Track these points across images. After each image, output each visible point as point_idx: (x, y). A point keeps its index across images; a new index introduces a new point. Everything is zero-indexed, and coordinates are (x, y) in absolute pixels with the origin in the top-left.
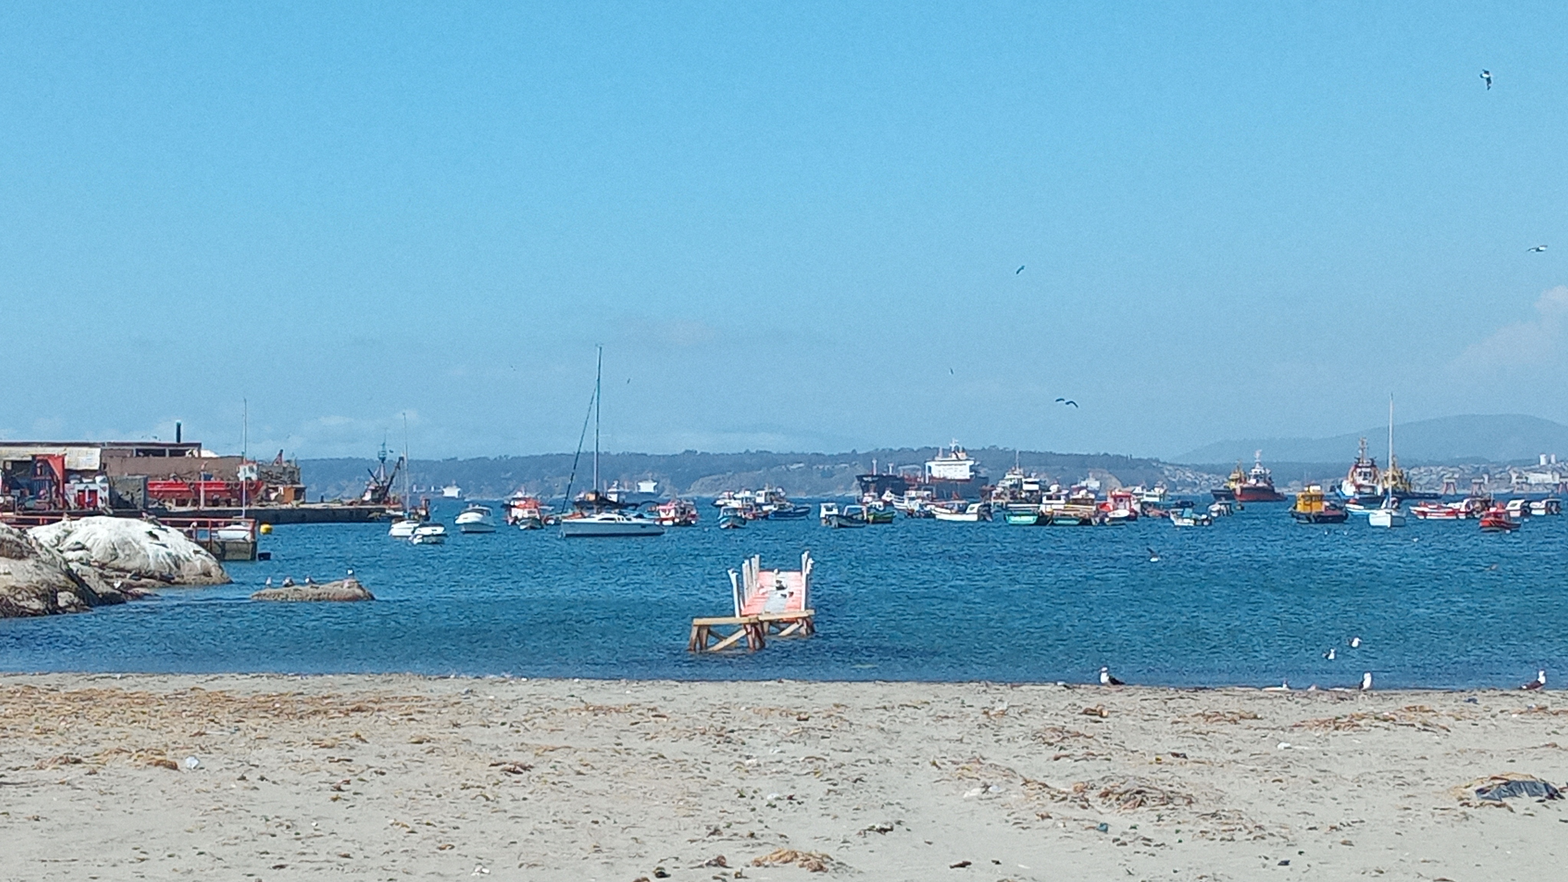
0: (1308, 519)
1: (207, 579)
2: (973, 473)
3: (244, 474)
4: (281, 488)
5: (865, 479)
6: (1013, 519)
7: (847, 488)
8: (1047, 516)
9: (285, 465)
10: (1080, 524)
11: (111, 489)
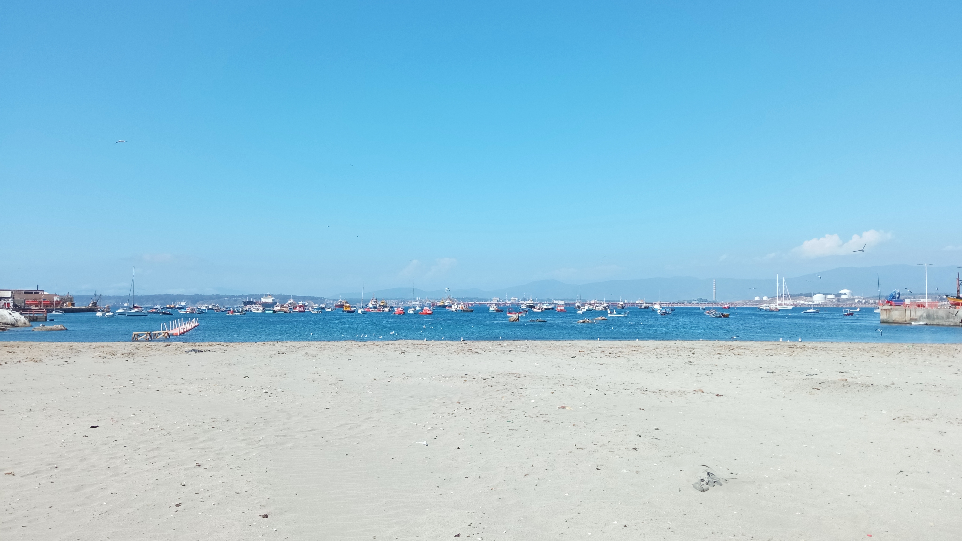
0: (346, 312)
1: (25, 325)
2: (273, 301)
3: (56, 299)
4: (67, 303)
5: (245, 302)
6: (267, 312)
7: (240, 304)
8: (276, 311)
9: (69, 297)
10: (284, 313)
11: (14, 302)
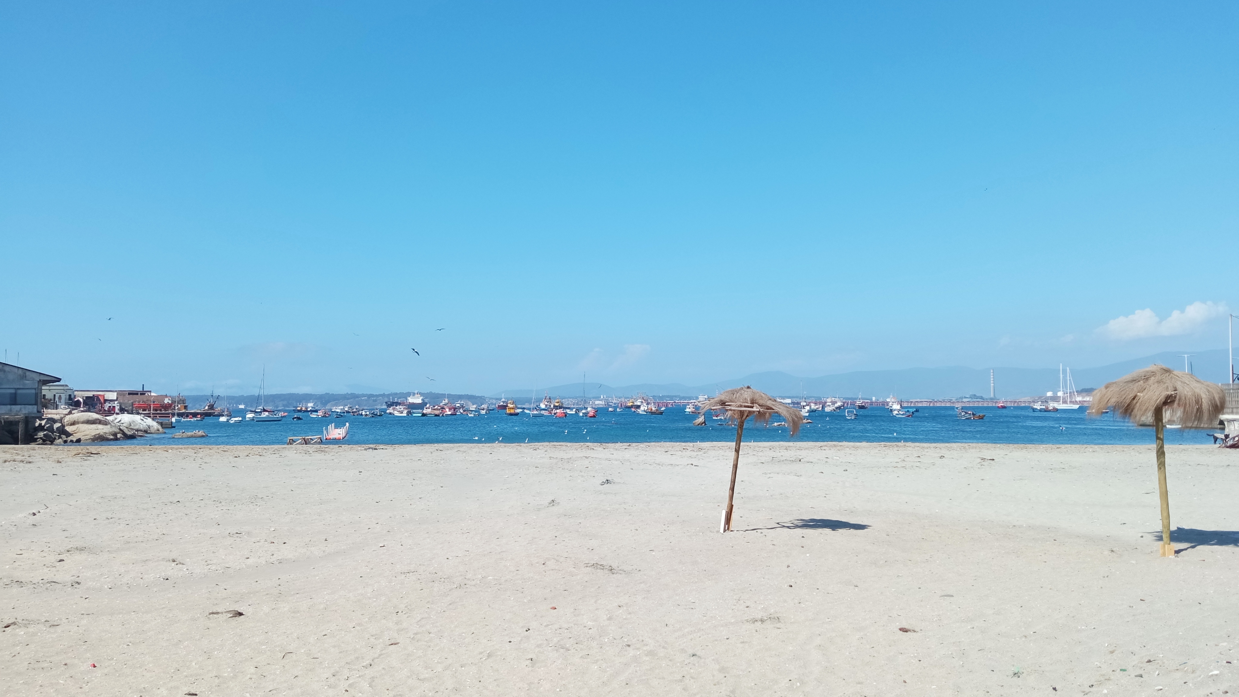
0: (509, 414)
1: (158, 432)
2: (422, 401)
3: (167, 401)
4: (179, 406)
5: (386, 403)
7: (382, 405)
9: (181, 398)
11: (120, 405)
